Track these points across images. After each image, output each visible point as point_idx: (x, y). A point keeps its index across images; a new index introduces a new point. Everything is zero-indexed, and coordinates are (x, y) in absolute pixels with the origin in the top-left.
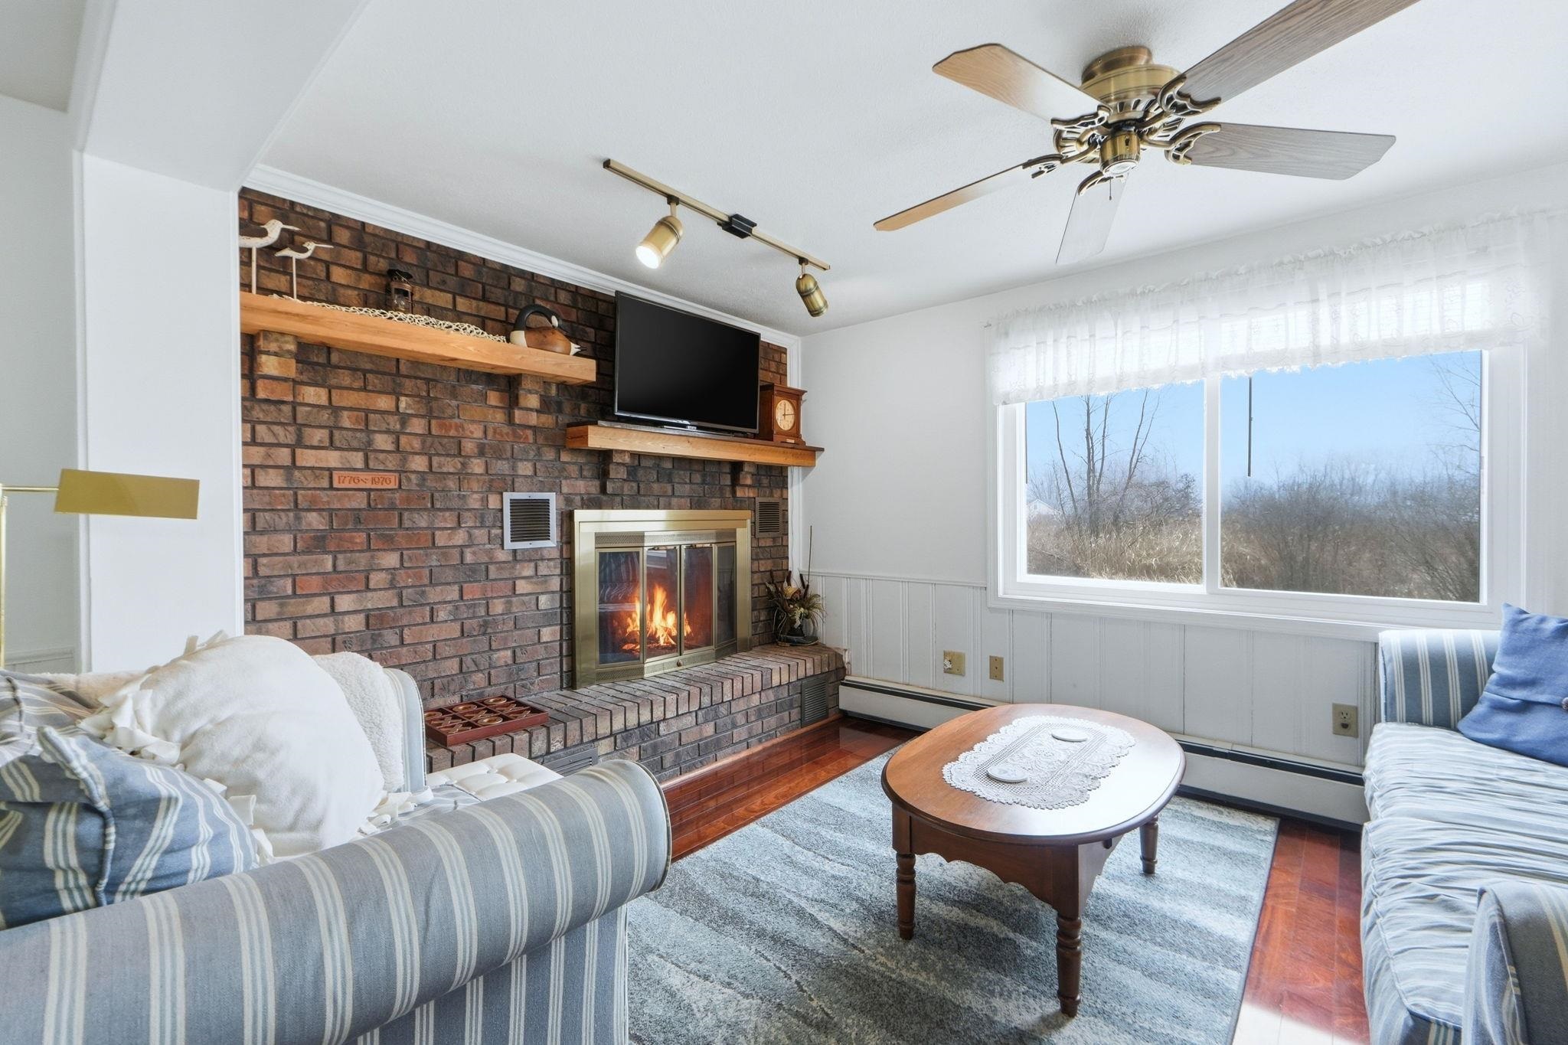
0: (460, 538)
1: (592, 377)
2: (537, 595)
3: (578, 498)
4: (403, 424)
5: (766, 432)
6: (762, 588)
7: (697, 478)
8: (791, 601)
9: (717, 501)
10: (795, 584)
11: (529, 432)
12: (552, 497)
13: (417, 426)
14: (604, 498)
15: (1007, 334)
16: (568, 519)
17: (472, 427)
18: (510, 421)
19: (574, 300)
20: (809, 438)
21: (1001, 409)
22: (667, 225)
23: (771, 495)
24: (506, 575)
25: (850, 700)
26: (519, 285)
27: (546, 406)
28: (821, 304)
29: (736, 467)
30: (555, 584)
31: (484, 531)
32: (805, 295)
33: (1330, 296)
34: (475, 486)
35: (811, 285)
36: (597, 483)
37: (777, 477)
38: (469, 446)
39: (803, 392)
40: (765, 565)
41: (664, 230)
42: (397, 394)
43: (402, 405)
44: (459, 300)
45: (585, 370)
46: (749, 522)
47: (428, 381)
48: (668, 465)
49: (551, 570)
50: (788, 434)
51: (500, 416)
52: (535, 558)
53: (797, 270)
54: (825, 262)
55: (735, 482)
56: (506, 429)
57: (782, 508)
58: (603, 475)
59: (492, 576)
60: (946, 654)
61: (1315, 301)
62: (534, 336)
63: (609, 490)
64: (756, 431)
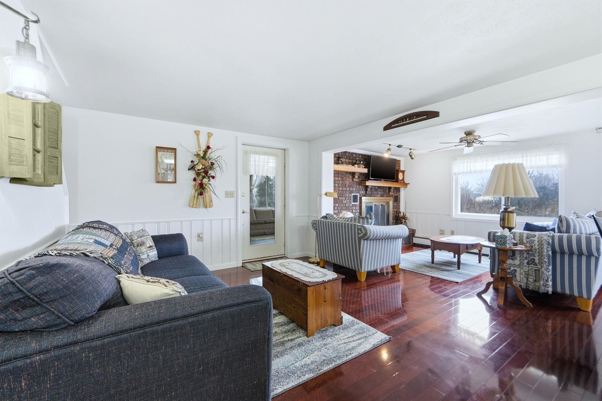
0: (346, 202)
1: (367, 172)
2: (356, 213)
3: (362, 195)
4: (339, 182)
5: (397, 181)
6: (394, 215)
7: (382, 190)
8: (402, 218)
9: (385, 195)
10: (402, 214)
11: (355, 182)
12: (358, 194)
13: (341, 182)
14: (366, 195)
15: (456, 160)
16: (361, 198)
17: (347, 182)
18: (353, 180)
19: (362, 157)
20: (406, 181)
21: (454, 176)
22: (389, 149)
23: (397, 194)
24: (351, 209)
25: (416, 241)
26: (354, 155)
27: (359, 177)
28: (414, 157)
29: (390, 188)
30: (358, 211)
31: (349, 201)
32: (411, 156)
33: (526, 157)
34: (348, 193)
35: (412, 154)
36: (365, 192)
37: (398, 190)
38: (347, 185)
39: (405, 171)
40: (395, 210)
41: (389, 150)
42: (338, 177)
43: (339, 179)
44: (346, 160)
45: (365, 171)
46: (392, 200)
47: (342, 174)
48: (377, 188)
49: (358, 208)
50: (401, 180)
51: (351, 180)
52: (355, 206)
53: (409, 151)
54: (415, 148)
55: (389, 191)
56: (352, 182)
57: (399, 197)
58: (366, 190)
59: (350, 209)
60: (440, 230)
61: (523, 157)
62: (359, 165)
63: (367, 193)
64: (395, 180)
